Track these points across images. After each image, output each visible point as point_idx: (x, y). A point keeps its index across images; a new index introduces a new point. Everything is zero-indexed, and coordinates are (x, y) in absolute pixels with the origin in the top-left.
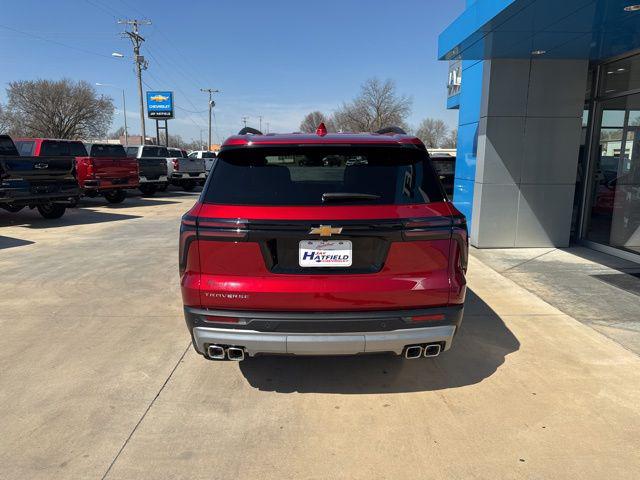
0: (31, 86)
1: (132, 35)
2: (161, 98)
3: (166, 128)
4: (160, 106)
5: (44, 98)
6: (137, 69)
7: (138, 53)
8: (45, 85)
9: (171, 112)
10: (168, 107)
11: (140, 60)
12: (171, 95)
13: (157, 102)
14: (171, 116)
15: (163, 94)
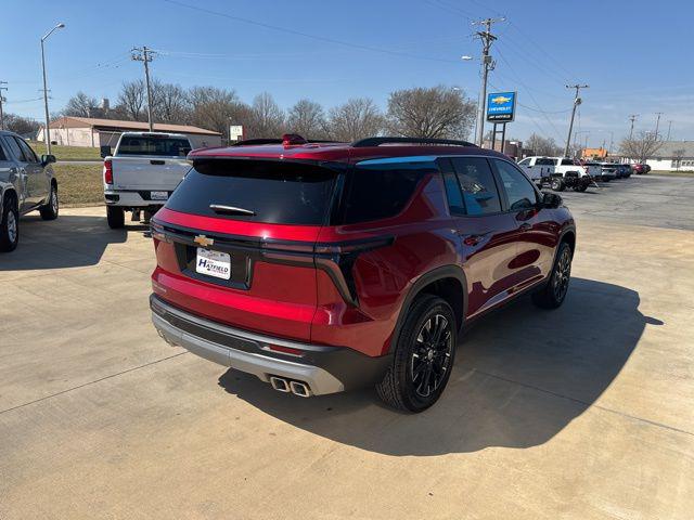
0: (408, 95)
1: (484, 35)
2: (502, 99)
3: (504, 132)
4: (500, 109)
5: (419, 104)
6: (483, 71)
7: (487, 53)
8: (419, 93)
9: (511, 115)
10: (509, 108)
11: (488, 60)
12: (513, 95)
13: (497, 105)
14: (511, 119)
15: (505, 95)
